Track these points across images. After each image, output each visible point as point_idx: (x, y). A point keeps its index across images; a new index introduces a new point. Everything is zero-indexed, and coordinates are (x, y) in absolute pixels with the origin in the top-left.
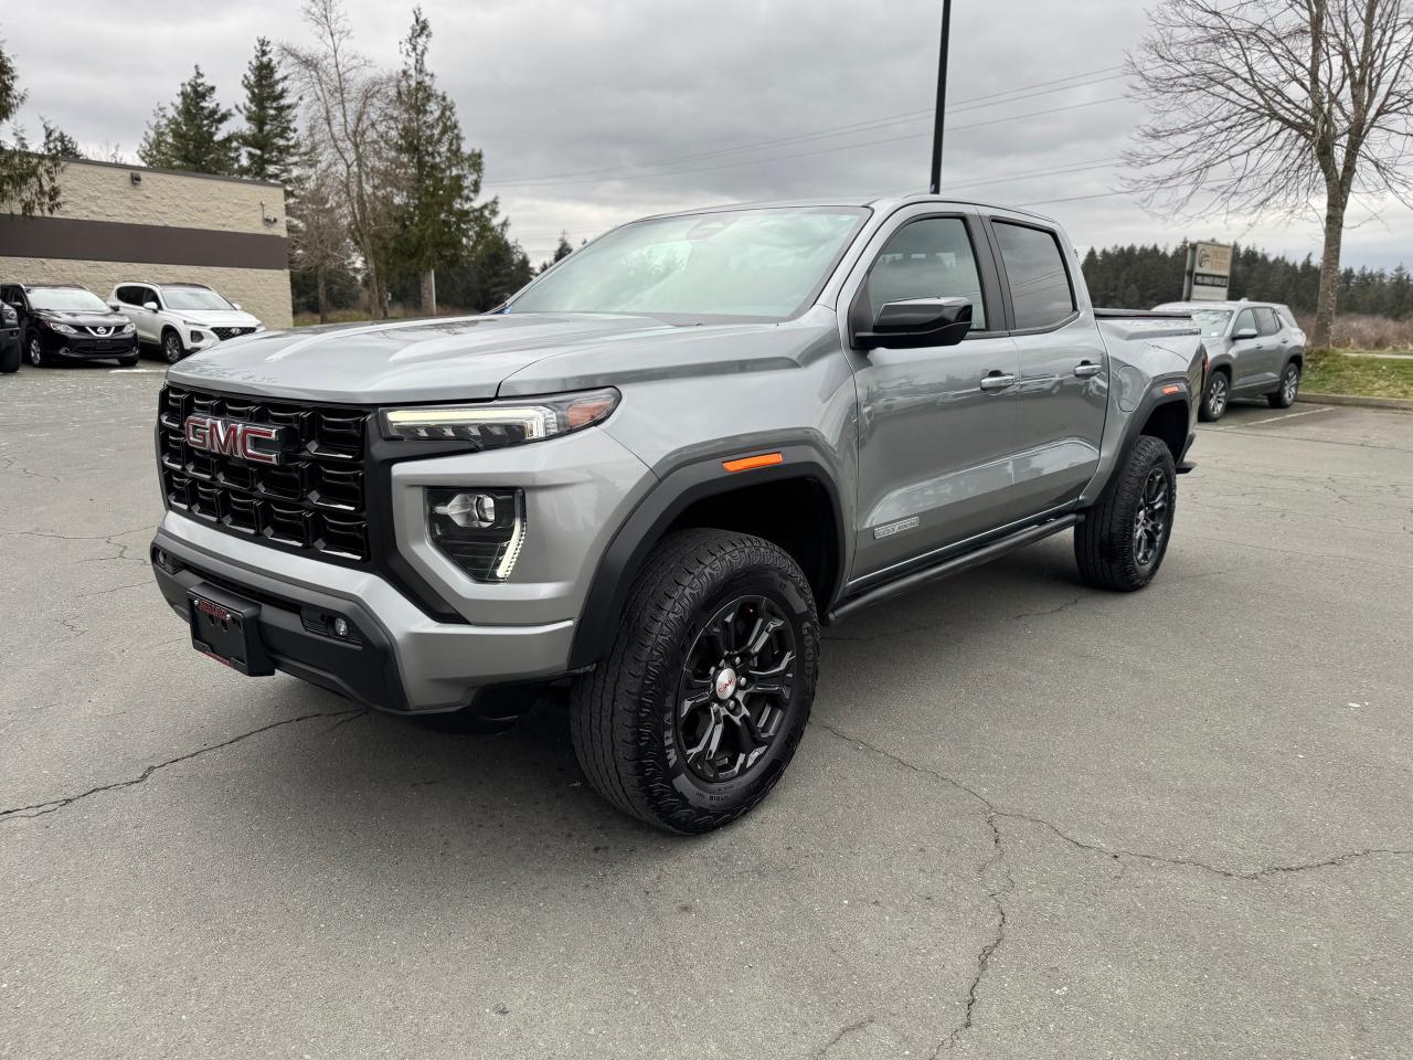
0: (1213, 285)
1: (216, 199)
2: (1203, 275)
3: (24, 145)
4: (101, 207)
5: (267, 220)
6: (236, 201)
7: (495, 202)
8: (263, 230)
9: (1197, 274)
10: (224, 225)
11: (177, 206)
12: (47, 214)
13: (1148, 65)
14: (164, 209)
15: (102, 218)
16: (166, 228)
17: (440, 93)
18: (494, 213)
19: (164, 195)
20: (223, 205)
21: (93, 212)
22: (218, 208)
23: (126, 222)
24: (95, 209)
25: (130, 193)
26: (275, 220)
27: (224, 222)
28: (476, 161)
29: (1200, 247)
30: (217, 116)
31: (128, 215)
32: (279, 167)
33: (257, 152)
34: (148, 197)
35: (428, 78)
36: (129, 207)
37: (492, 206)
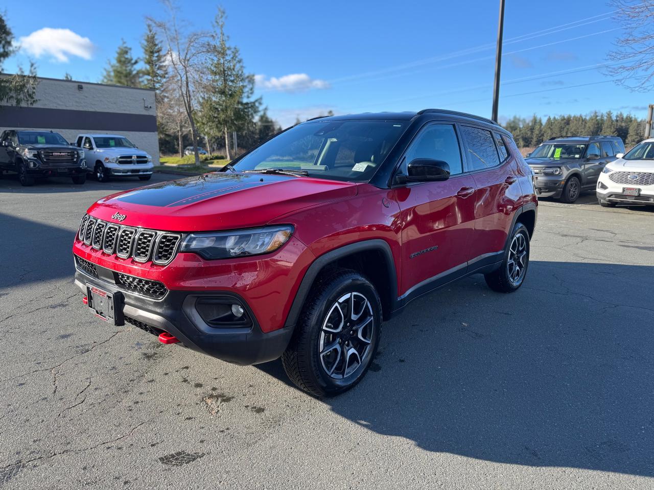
1: (121, 97)
3: (22, 72)
4: (63, 102)
5: (147, 108)
6: (131, 98)
7: (261, 99)
8: (144, 113)
10: (124, 110)
11: (101, 101)
12: (30, 106)
14: (95, 103)
15: (64, 108)
16: (96, 112)
17: (233, 46)
18: (260, 104)
19: (94, 96)
20: (124, 100)
21: (59, 105)
22: (122, 102)
23: (75, 109)
25: (77, 95)
26: (150, 107)
28: (251, 79)
30: (133, 61)
31: (77, 106)
32: (160, 84)
33: (149, 78)
34: (86, 97)
35: (227, 38)
36: (76, 102)
37: (259, 101)
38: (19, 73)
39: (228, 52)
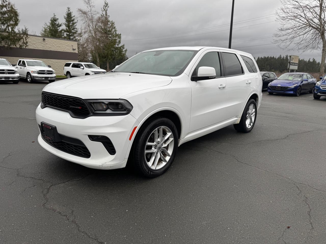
0: (295, 65)
1: (62, 44)
2: (293, 63)
3: (19, 32)
4: (36, 46)
5: (73, 49)
6: (66, 45)
7: (124, 45)
8: (72, 51)
9: (291, 63)
10: (64, 50)
11: (53, 46)
12: (25, 47)
13: (281, 14)
14: (51, 47)
15: (37, 48)
16: (51, 51)
17: (111, 21)
18: (124, 48)
19: (50, 43)
20: (64, 46)
21: (34, 47)
22: (62, 46)
23: (42, 49)
24: (35, 46)
25: (42, 43)
26: (75, 49)
27: (64, 49)
28: (119, 36)
29: (292, 56)
30: (59, 25)
31: (42, 48)
32: (73, 37)
33: (68, 33)
34: (47, 44)
35: (108, 17)
36: (43, 46)
37: (123, 46)
38: (18, 33)
39: (109, 23)
